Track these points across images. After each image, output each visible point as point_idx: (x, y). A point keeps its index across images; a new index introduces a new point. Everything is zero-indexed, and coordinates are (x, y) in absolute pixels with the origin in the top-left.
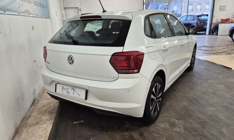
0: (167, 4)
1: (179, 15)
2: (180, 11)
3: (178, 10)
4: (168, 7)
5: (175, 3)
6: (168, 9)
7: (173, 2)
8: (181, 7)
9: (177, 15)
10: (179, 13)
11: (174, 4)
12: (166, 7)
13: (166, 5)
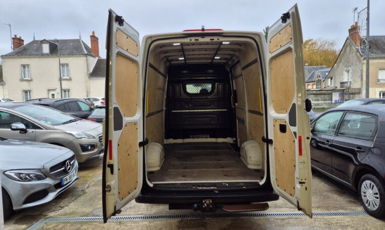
0: (329, 69)
1: (357, 91)
2: (360, 83)
3: (354, 81)
4: (331, 75)
5: (347, 66)
6: (331, 79)
7: (341, 64)
8: (359, 74)
9: (353, 91)
10: (356, 86)
11: (345, 69)
12: (327, 74)
13: (327, 72)
